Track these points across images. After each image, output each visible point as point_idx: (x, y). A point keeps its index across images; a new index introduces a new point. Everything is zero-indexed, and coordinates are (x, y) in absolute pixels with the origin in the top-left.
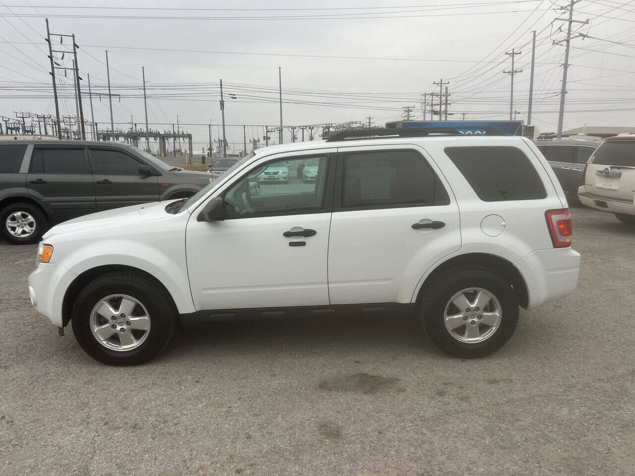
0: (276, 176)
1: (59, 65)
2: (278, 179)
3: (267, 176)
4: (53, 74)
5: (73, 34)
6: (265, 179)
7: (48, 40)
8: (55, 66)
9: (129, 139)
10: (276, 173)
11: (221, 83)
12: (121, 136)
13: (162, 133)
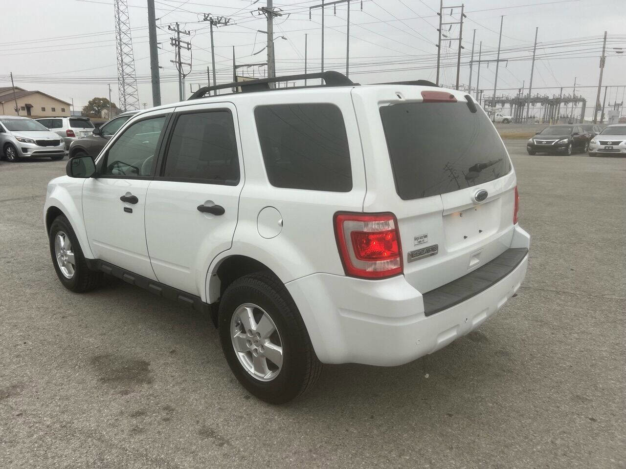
0: (615, 147)
1: (446, 37)
2: (619, 150)
3: (603, 147)
4: (439, 46)
5: (463, 5)
6: (600, 150)
7: (440, 14)
8: (442, 38)
9: (514, 105)
10: (617, 143)
11: (605, 36)
12: (507, 102)
13: (551, 97)
